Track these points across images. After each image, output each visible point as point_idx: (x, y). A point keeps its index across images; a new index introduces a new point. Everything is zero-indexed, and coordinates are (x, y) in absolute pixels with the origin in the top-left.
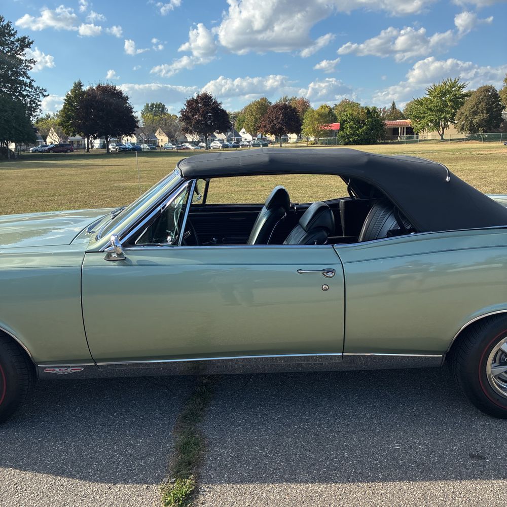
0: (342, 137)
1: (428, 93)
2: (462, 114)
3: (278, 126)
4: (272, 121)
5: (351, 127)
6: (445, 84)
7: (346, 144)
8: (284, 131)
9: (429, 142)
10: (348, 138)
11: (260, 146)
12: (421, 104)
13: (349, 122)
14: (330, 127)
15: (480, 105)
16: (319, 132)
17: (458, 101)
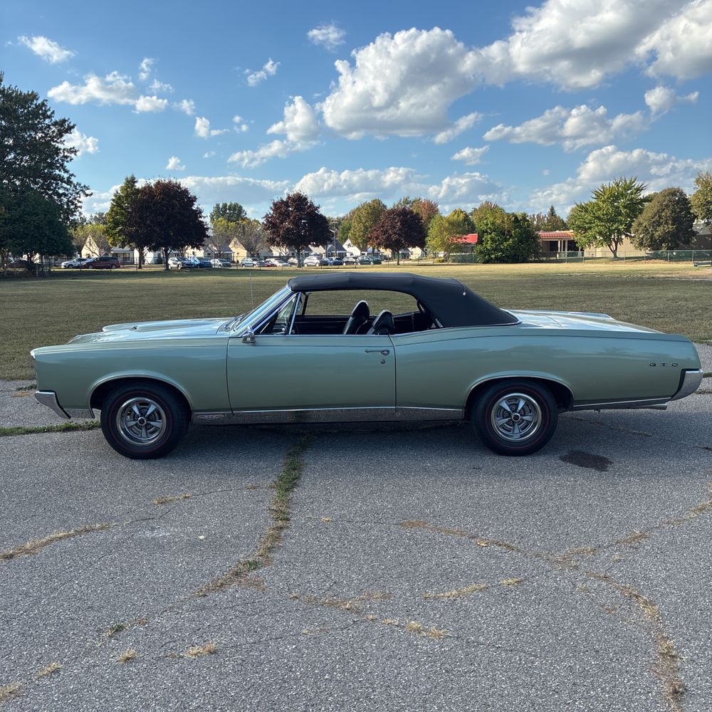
0: (481, 252)
1: (594, 196)
2: (640, 224)
3: (394, 237)
4: (387, 231)
5: (492, 239)
6: (618, 186)
7: (487, 262)
8: (403, 244)
9: (598, 261)
10: (489, 255)
11: (370, 264)
12: (586, 211)
13: (490, 234)
14: (465, 238)
15: (663, 214)
16: (449, 246)
17: (635, 207)
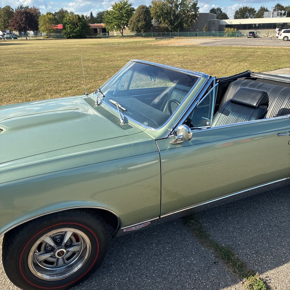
0: (65, 33)
1: (112, 8)
2: (132, 21)
3: (23, 25)
4: (18, 22)
5: (69, 27)
6: (121, 3)
7: (69, 38)
8: (28, 29)
9: (116, 37)
10: (69, 35)
11: (11, 39)
12: (110, 15)
13: (69, 24)
14: (57, 27)
15: (141, 17)
16: (50, 30)
17: (130, 12)
